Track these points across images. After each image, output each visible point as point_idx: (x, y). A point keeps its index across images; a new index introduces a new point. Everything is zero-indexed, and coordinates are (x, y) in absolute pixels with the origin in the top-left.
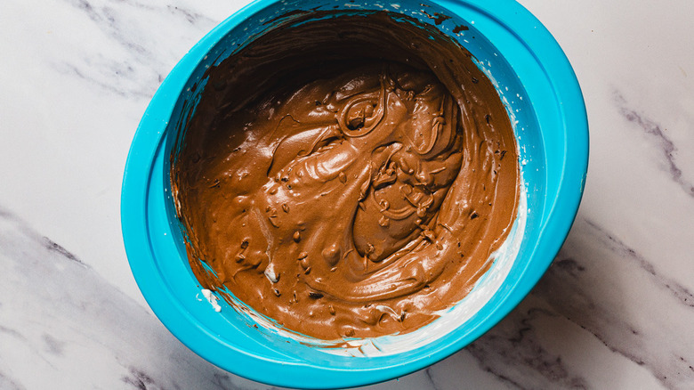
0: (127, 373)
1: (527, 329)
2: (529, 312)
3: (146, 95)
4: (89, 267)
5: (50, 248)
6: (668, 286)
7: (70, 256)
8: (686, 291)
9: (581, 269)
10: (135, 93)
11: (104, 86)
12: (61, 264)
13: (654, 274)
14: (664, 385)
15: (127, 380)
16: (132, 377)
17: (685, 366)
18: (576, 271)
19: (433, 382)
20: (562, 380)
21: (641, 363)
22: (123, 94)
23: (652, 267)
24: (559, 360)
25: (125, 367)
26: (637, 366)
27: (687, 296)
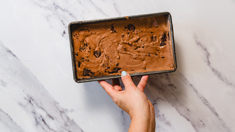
0: (26, 96)
1: (156, 104)
2: (157, 98)
3: (49, 9)
4: (20, 60)
5: (8, 52)
6: (201, 98)
7: (14, 56)
8: (206, 100)
9: (175, 88)
10: (45, 7)
11: (36, 3)
12: (11, 57)
13: (197, 93)
14: (194, 128)
15: (25, 99)
16: (28, 98)
17: (202, 123)
18: (173, 88)
19: (123, 115)
20: (163, 121)
21: (188, 120)
22: (41, 7)
23: (197, 91)
24: (163, 115)
25: (26, 94)
26: (187, 121)
27: (206, 102)
